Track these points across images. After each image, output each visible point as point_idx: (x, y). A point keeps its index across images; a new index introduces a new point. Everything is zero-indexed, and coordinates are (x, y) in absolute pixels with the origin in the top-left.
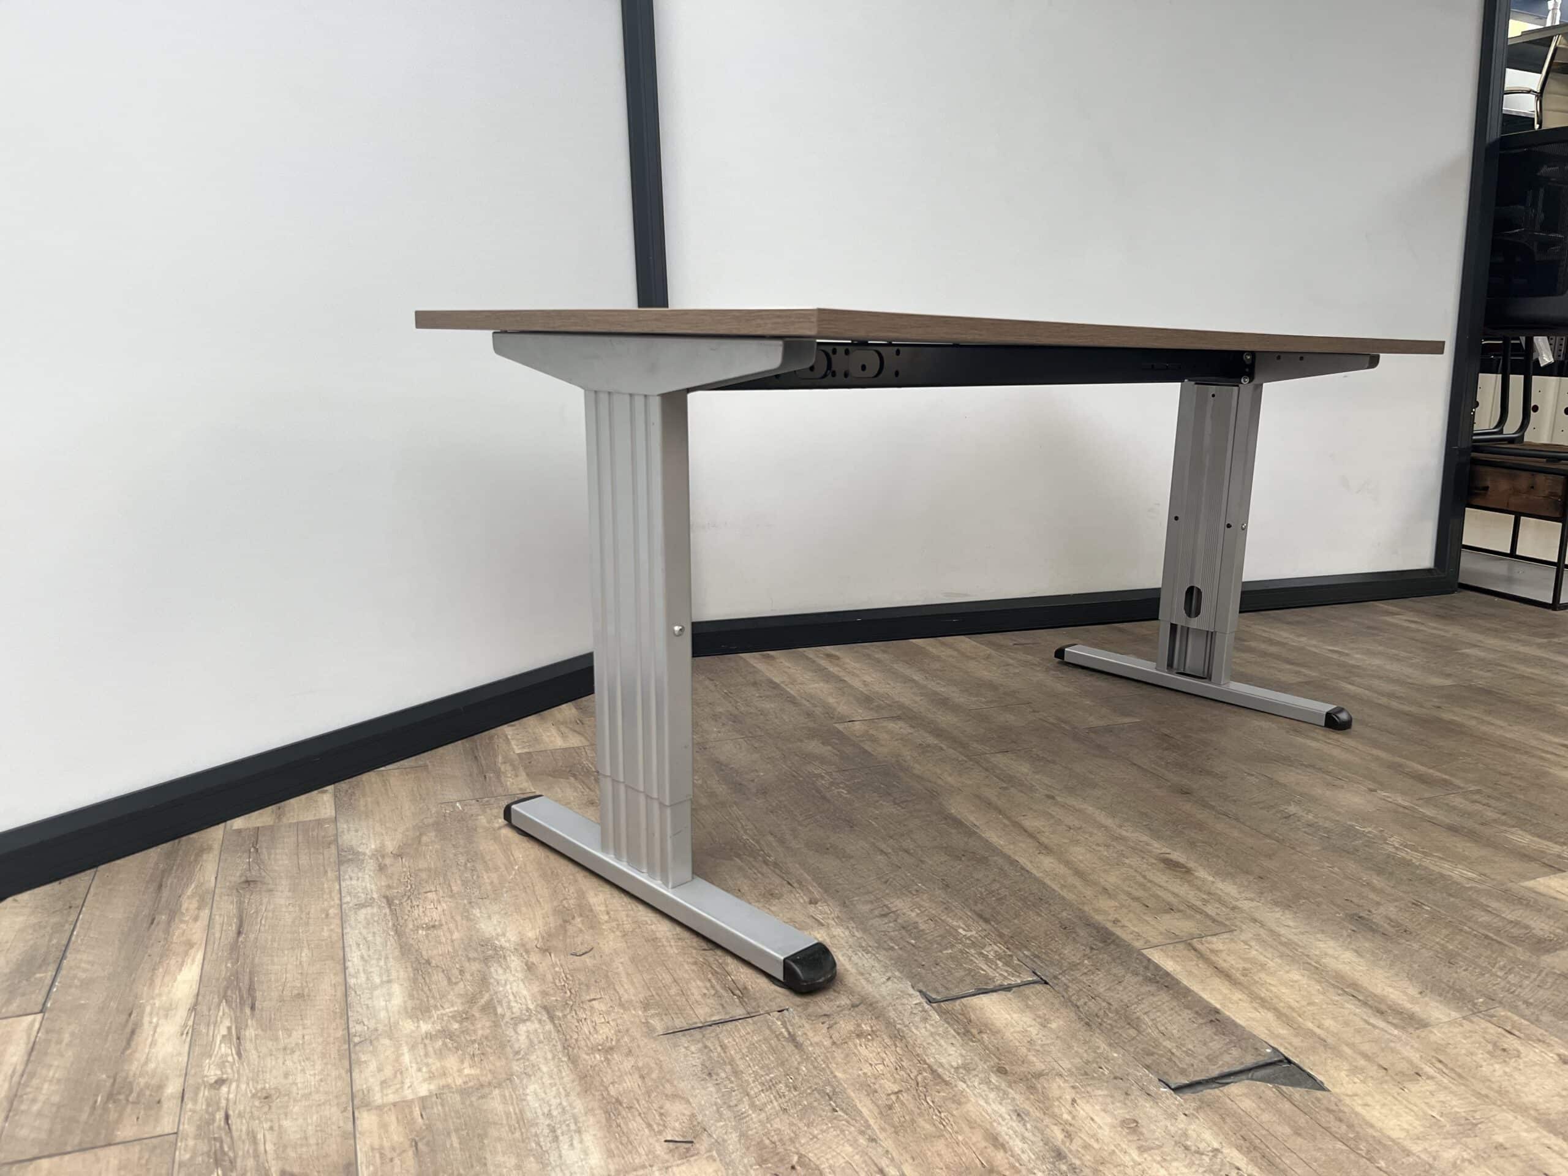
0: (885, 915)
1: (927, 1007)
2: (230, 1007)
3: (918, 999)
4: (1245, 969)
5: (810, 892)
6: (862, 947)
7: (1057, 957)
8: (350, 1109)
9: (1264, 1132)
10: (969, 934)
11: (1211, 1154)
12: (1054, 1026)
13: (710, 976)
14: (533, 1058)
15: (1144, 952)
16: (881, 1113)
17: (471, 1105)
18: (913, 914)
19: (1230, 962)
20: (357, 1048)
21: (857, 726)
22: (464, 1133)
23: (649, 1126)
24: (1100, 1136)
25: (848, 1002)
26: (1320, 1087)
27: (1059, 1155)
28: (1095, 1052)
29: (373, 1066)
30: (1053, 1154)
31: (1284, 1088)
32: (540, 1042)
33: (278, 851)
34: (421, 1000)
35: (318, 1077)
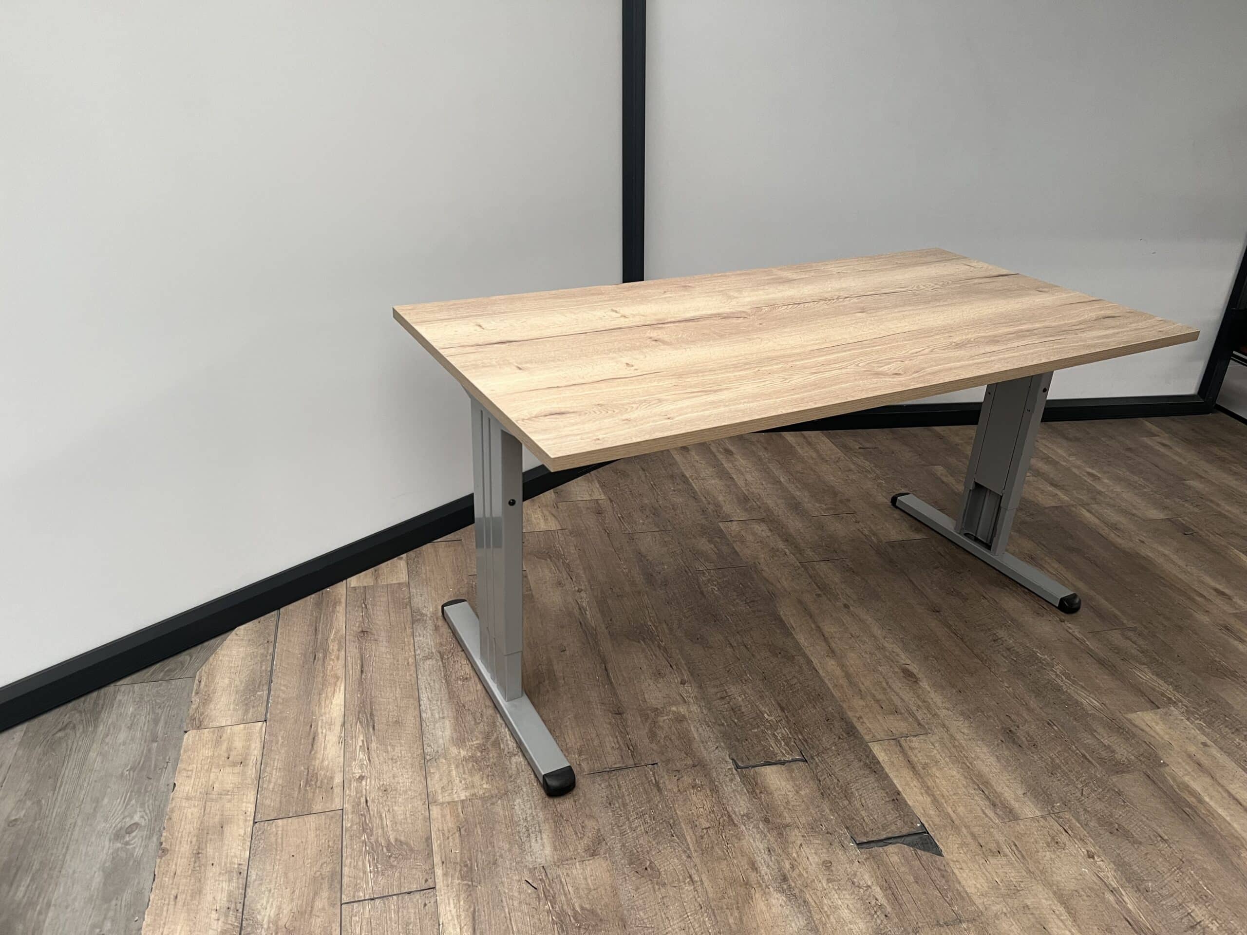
0: (722, 698)
1: (734, 771)
2: (362, 727)
3: (731, 765)
4: (926, 764)
5: (682, 674)
6: (706, 722)
7: (817, 742)
8: (427, 803)
9: (898, 879)
10: (770, 718)
11: (865, 888)
12: (802, 793)
13: (617, 734)
14: (518, 781)
15: (869, 744)
16: (697, 841)
17: (487, 808)
18: (740, 699)
19: (919, 758)
20: (429, 763)
21: (734, 527)
22: (483, 826)
23: (576, 833)
24: (809, 870)
25: (691, 763)
26: (939, 853)
27: (785, 879)
28: (821, 814)
29: (437, 776)
30: (782, 878)
31: (919, 852)
32: (522, 771)
33: (378, 608)
34: (460, 733)
35: (410, 780)
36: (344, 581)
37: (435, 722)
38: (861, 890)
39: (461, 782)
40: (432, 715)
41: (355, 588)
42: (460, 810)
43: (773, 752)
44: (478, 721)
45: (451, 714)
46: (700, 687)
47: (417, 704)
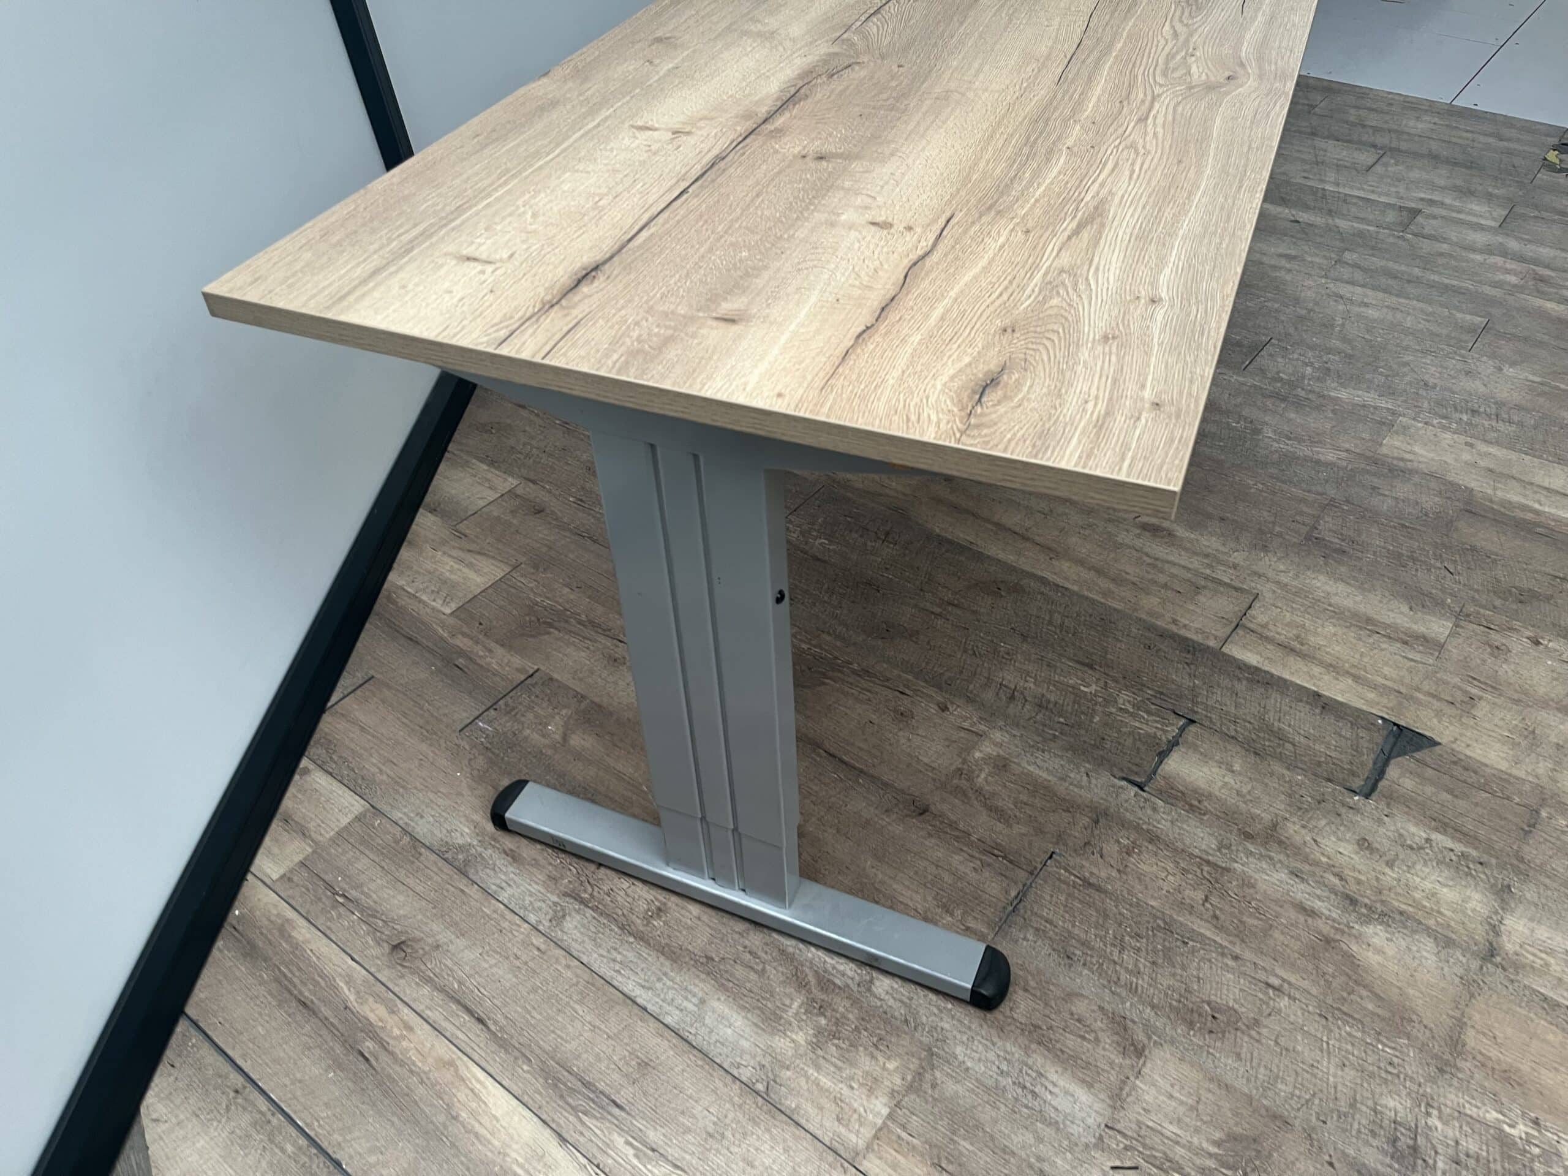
0: (1012, 698)
1: (1143, 794)
3: (1133, 790)
5: (929, 696)
6: (1032, 746)
8: (846, 1165)
10: (1092, 689)
11: (1428, 845)
12: (1237, 767)
13: (956, 844)
14: (924, 1020)
15: (1223, 650)
17: (933, 1098)
18: (1032, 685)
19: (1283, 633)
20: (772, 1095)
22: (963, 1131)
23: (1083, 1038)
24: (1357, 867)
25: (1087, 819)
26: (1434, 743)
28: (1285, 782)
29: (809, 1107)
30: (1348, 902)
31: (1417, 756)
32: (911, 999)
33: (372, 886)
34: (759, 1008)
35: (780, 1149)
36: (249, 877)
37: (700, 1019)
38: (1427, 851)
39: (852, 1088)
40: (681, 1010)
41: (286, 878)
42: (904, 1135)
43: (1148, 735)
44: (759, 968)
45: (707, 987)
46: (971, 700)
47: (636, 1010)
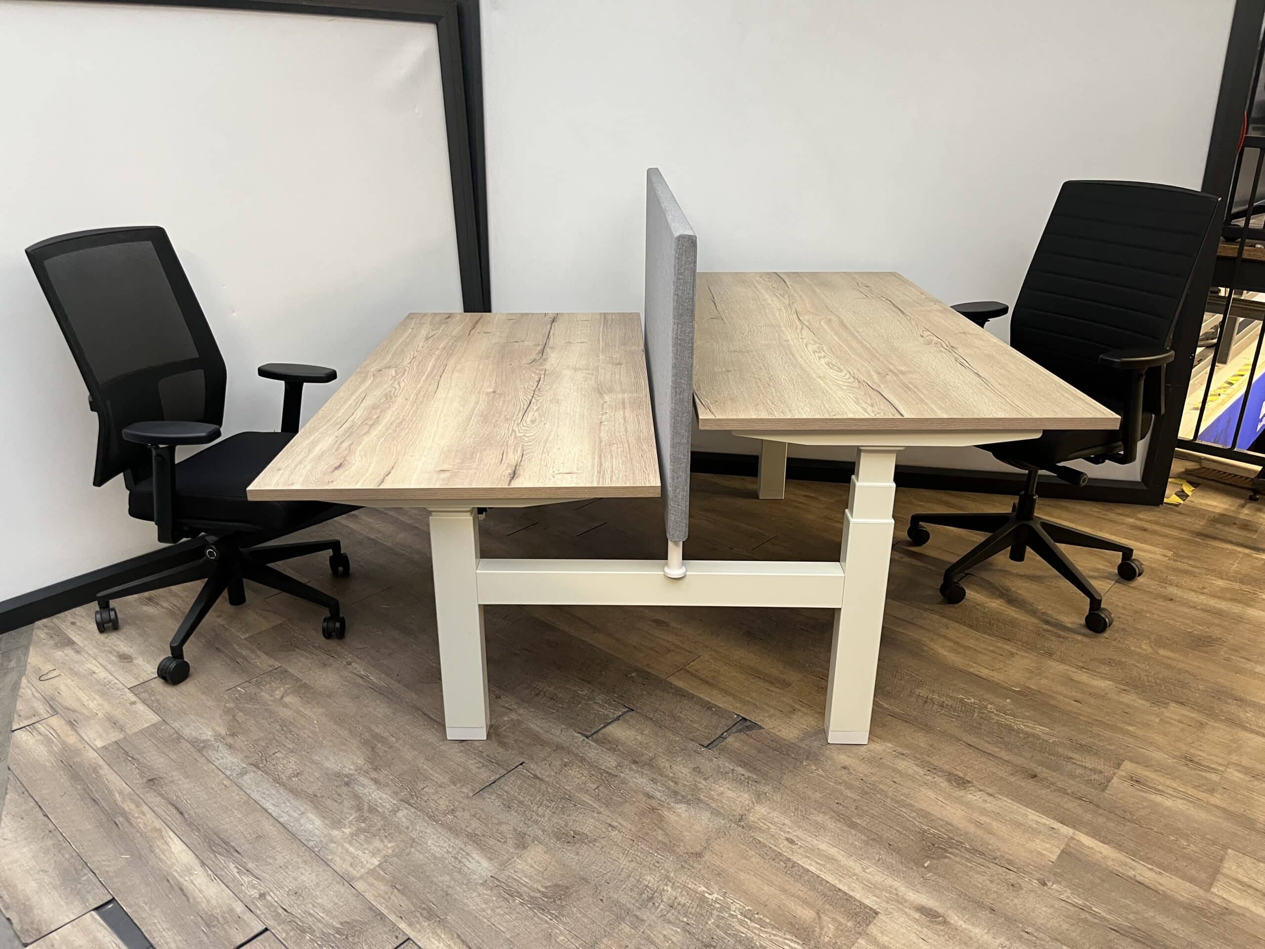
1: (586, 740)
2: (224, 856)
3: (582, 738)
4: (713, 676)
6: (538, 716)
8: (345, 883)
9: (747, 755)
11: (731, 772)
14: (418, 828)
15: (667, 680)
16: (595, 799)
17: (406, 860)
19: (706, 675)
20: (321, 853)
22: (414, 874)
23: (499, 841)
24: (687, 779)
25: (550, 749)
26: (761, 728)
27: (676, 793)
28: (669, 740)
29: (338, 859)
30: (673, 793)
31: (747, 732)
32: (415, 819)
33: (149, 754)
38: (730, 775)
39: (365, 853)
40: (290, 816)
41: (106, 748)
42: (382, 873)
43: (604, 715)
45: (308, 808)
46: (514, 694)
47: (266, 815)
